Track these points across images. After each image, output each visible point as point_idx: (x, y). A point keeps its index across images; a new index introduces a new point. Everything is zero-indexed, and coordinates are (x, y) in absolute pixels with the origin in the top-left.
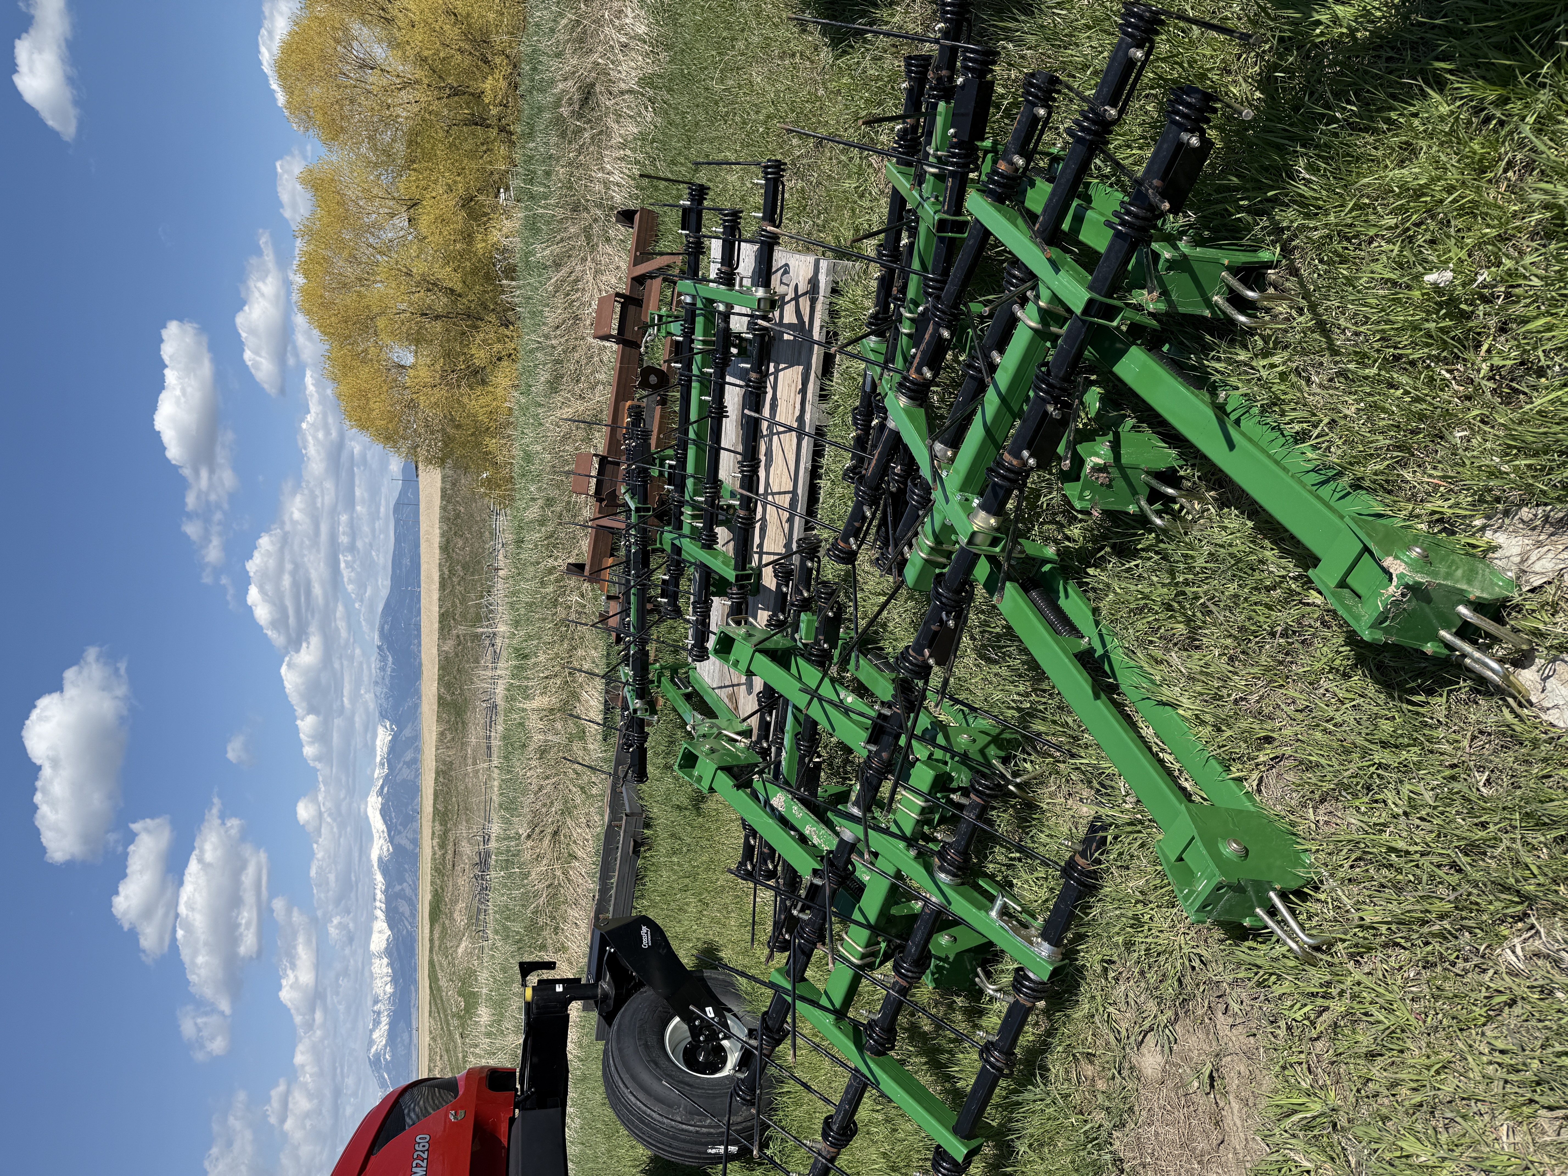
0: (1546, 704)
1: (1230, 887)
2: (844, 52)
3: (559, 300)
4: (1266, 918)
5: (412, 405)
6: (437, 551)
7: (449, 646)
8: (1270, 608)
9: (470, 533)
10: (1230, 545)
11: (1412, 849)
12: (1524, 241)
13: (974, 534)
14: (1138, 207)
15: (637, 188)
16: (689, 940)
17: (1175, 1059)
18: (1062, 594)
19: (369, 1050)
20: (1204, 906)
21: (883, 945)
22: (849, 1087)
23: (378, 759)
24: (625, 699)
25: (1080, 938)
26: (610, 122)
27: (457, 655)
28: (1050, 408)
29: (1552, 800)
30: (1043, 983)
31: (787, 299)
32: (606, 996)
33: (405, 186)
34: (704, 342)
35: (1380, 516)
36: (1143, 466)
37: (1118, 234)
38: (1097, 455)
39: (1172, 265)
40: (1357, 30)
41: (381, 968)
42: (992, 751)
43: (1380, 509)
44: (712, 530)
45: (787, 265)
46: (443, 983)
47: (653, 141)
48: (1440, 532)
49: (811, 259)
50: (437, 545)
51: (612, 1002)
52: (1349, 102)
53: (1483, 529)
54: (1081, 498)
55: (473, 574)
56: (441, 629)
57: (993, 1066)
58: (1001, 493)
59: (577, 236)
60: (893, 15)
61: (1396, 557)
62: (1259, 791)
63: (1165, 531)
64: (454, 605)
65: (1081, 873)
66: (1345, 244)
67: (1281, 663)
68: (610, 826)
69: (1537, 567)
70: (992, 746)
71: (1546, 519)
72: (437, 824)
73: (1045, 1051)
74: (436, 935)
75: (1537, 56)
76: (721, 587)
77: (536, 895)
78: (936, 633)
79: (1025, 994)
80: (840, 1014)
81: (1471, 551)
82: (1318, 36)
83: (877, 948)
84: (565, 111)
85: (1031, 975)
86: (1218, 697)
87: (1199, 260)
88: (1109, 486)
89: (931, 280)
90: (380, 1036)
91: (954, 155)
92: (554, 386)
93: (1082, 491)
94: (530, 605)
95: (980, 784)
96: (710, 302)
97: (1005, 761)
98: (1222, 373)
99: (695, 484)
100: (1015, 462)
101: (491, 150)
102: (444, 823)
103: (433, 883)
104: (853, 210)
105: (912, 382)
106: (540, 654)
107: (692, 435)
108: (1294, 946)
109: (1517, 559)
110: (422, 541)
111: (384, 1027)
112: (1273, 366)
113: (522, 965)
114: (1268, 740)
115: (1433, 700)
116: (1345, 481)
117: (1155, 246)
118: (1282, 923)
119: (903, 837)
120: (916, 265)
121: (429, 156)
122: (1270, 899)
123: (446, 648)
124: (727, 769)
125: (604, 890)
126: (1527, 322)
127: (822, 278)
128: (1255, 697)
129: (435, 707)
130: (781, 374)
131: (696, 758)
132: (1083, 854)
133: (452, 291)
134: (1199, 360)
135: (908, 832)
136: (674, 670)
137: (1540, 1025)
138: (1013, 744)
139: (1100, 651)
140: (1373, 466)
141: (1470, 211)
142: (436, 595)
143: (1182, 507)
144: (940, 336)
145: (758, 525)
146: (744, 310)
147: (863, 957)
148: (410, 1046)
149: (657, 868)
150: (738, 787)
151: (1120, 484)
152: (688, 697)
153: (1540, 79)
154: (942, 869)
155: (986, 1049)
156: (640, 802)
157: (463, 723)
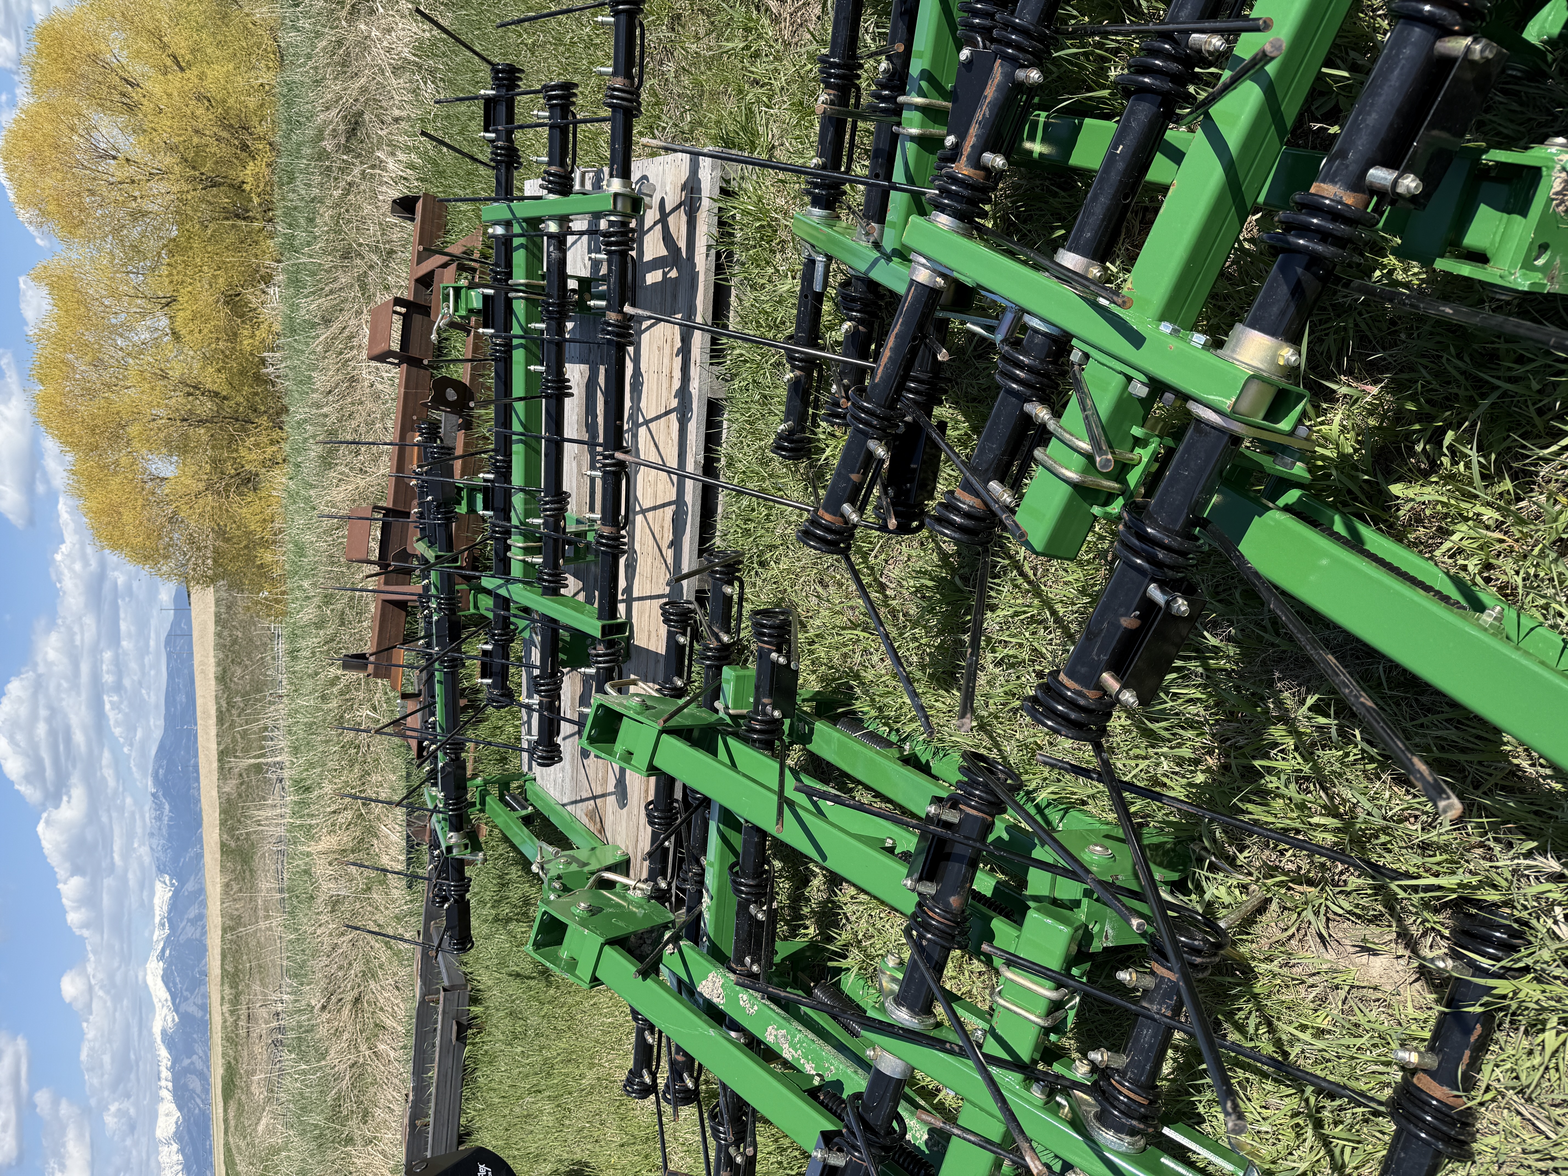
6: (213, 682)
7: (230, 787)
9: (250, 659)
13: (1247, 383)
23: (157, 920)
24: (433, 832)
27: (240, 796)
28: (1457, 45)
31: (646, 227)
34: (528, 287)
44: (556, 566)
49: (683, 156)
50: (212, 676)
54: (1527, 263)
56: (221, 768)
59: (350, 286)
64: (234, 741)
68: (423, 1003)
72: (226, 987)
74: (231, 1114)
76: (578, 649)
77: (337, 1078)
78: (1131, 634)
94: (310, 726)
96: (534, 223)
99: (526, 502)
100: (1348, 199)
102: (234, 985)
103: (224, 1055)
105: (962, 183)
106: (325, 784)
107: (516, 427)
110: (197, 674)
119: (1014, 1064)
124: (619, 942)
127: (704, 178)
129: (218, 856)
130: (646, 337)
131: (564, 927)
133: (217, 394)
135: (1025, 1052)
136: (504, 785)
142: (213, 731)
144: (1018, 84)
149: (492, 1057)
152: (527, 821)
154: (1107, 1123)
156: (463, 968)
157: (251, 870)
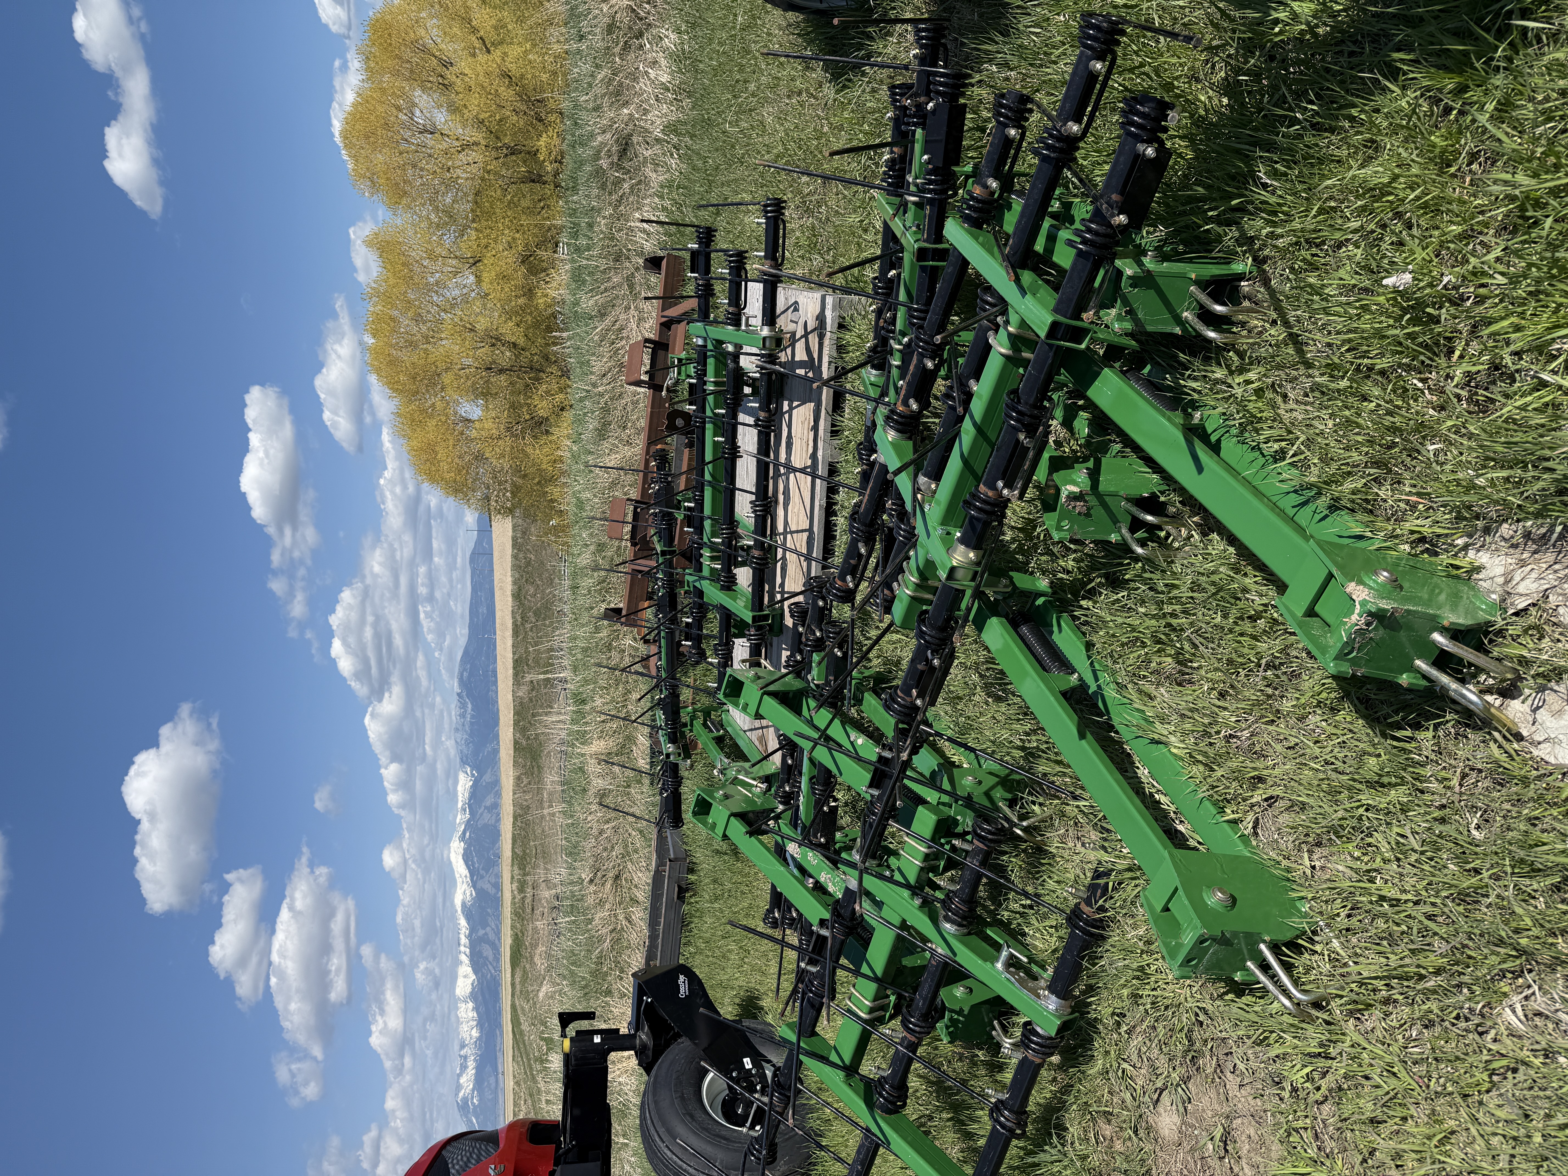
0: (1538, 738)
1: (1214, 939)
2: (845, 87)
3: (605, 349)
4: (1258, 972)
5: (479, 457)
6: (510, 599)
7: (523, 691)
8: (1255, 638)
9: (541, 580)
10: (1213, 573)
11: (1404, 897)
12: (1489, 237)
13: (953, 569)
14: (1097, 224)
15: (665, 234)
16: (732, 988)
17: (1190, 1120)
18: (1055, 629)
19: (457, 1095)
20: (1188, 961)
21: (893, 998)
22: (860, 1147)
23: (460, 805)
24: (661, 743)
25: (1091, 989)
26: (648, 171)
27: (531, 700)
28: (1022, 437)
29: (1544, 844)
30: (1051, 1038)
31: (798, 336)
32: (644, 1046)
33: (469, 244)
34: (716, 383)
35: (1360, 537)
36: (1122, 493)
37: (1080, 253)
38: (1075, 483)
39: (1135, 281)
40: (1317, 26)
41: (467, 1012)
42: (999, 794)
43: (1358, 530)
44: (730, 571)
45: (796, 303)
46: (525, 1027)
47: (678, 187)
48: (1422, 552)
49: (817, 295)
50: (509, 593)
51: (650, 1053)
52: (1311, 102)
53: (1466, 547)
54: (1059, 528)
55: (544, 619)
56: (516, 675)
57: (1003, 1126)
58: (979, 526)
59: (620, 285)
60: (885, 47)
61: (1360, 582)
62: (1256, 834)
63: (1148, 560)
64: (527, 652)
65: (1087, 922)
66: (1314, 250)
67: (1269, 697)
68: (657, 871)
69: (1521, 589)
70: (999, 787)
71: (1527, 535)
72: (516, 868)
73: (1059, 1110)
74: (518, 980)
75: (1491, 39)
76: (741, 629)
77: (601, 940)
78: (922, 672)
79: (1034, 1050)
80: (851, 1070)
81: (1455, 572)
82: (1276, 35)
83: (886, 1001)
84: (604, 163)
85: (1039, 1030)
86: (1207, 734)
87: (1163, 275)
88: (1088, 515)
89: (916, 310)
90: (467, 1080)
91: (930, 182)
92: (602, 433)
93: (1059, 521)
94: (585, 650)
95: (983, 830)
96: (720, 342)
97: (1012, 803)
98: (1199, 392)
99: (712, 526)
100: (990, 493)
101: (548, 206)
102: (522, 867)
103: (513, 927)
104: (858, 244)
105: (899, 415)
106: (597, 698)
107: (707, 477)
108: (1287, 1003)
109: (1501, 580)
110: (496, 589)
111: (471, 1071)
112: (1248, 382)
113: (561, 1015)
114: (1261, 779)
115: (1421, 735)
116: (1323, 502)
117: (1118, 263)
118: (1273, 977)
119: (907, 886)
120: (902, 296)
121: (489, 214)
122: (1261, 952)
123: (520, 694)
124: (741, 816)
125: (653, 937)
126: (1490, 323)
127: (829, 314)
128: (1246, 734)
129: (512, 752)
130: (795, 412)
131: (710, 805)
132: (1088, 902)
133: (515, 345)
134: (1175, 380)
135: (912, 880)
136: (707, 713)
137: (1541, 1094)
138: (1021, 785)
139: (1093, 688)
140: (1349, 485)
141: (1432, 209)
142: (510, 642)
143: (1168, 535)
144: (924, 366)
145: (779, 564)
146: (755, 350)
147: (871, 1011)
148: (497, 1089)
149: (702, 913)
150: (751, 834)
151: (1099, 512)
152: (719, 740)
153: (1494, 63)
154: (947, 919)
155: (996, 1109)
156: (685, 847)
157: (538, 767)
